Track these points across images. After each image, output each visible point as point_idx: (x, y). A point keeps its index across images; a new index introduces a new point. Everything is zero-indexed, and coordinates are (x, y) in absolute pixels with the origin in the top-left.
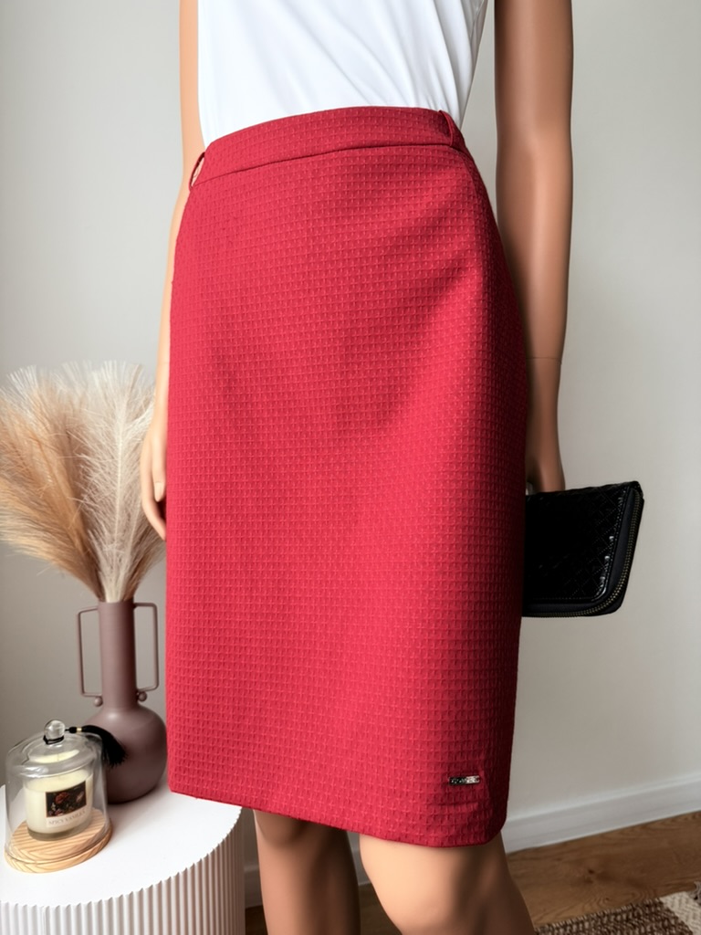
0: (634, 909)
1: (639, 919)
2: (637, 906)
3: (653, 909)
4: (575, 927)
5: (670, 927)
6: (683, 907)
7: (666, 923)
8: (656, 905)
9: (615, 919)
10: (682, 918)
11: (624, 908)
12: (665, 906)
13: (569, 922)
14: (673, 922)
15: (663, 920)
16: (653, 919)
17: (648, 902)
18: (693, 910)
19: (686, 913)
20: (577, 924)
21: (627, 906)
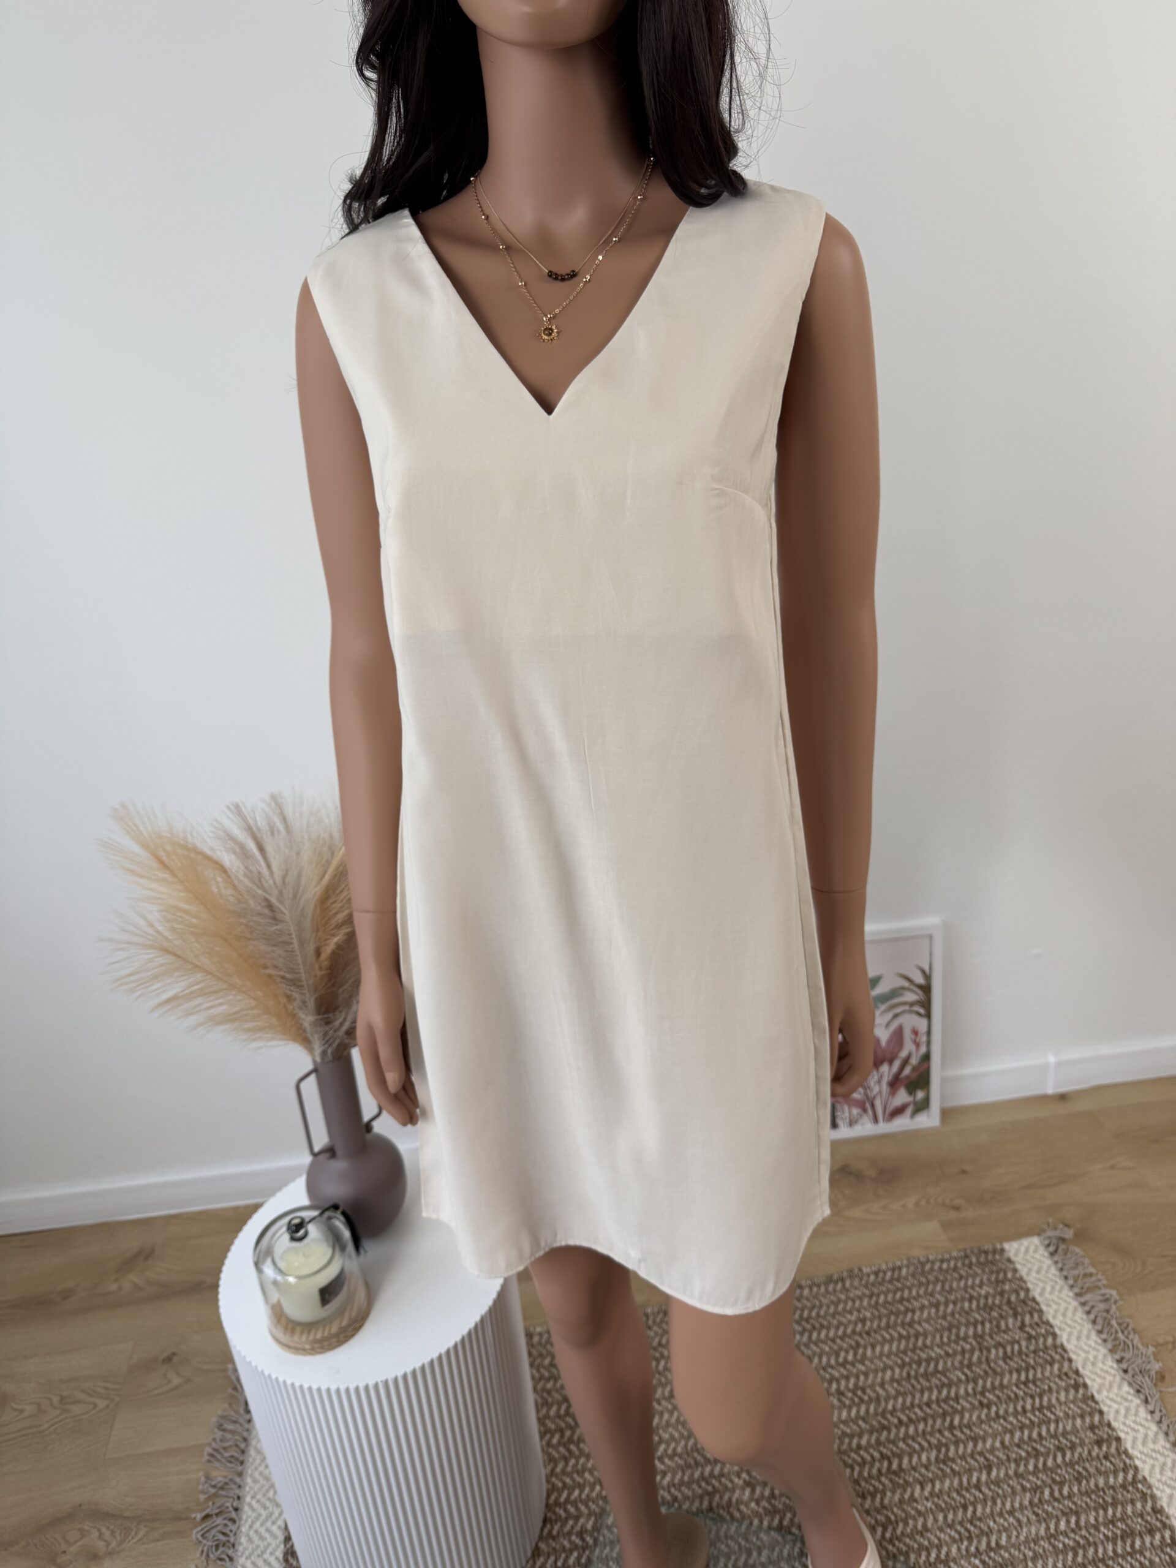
0: (967, 1256)
1: (970, 1266)
2: (972, 1252)
3: (990, 1257)
4: (889, 1274)
5: (1005, 1279)
6: (1029, 1257)
7: (1001, 1276)
8: (994, 1251)
9: (940, 1268)
10: (1023, 1272)
11: (955, 1254)
12: (1006, 1255)
13: (884, 1267)
14: (1010, 1275)
15: (998, 1272)
16: (987, 1270)
17: (986, 1247)
18: (1040, 1261)
19: (1029, 1266)
20: (893, 1270)
21: (959, 1251)
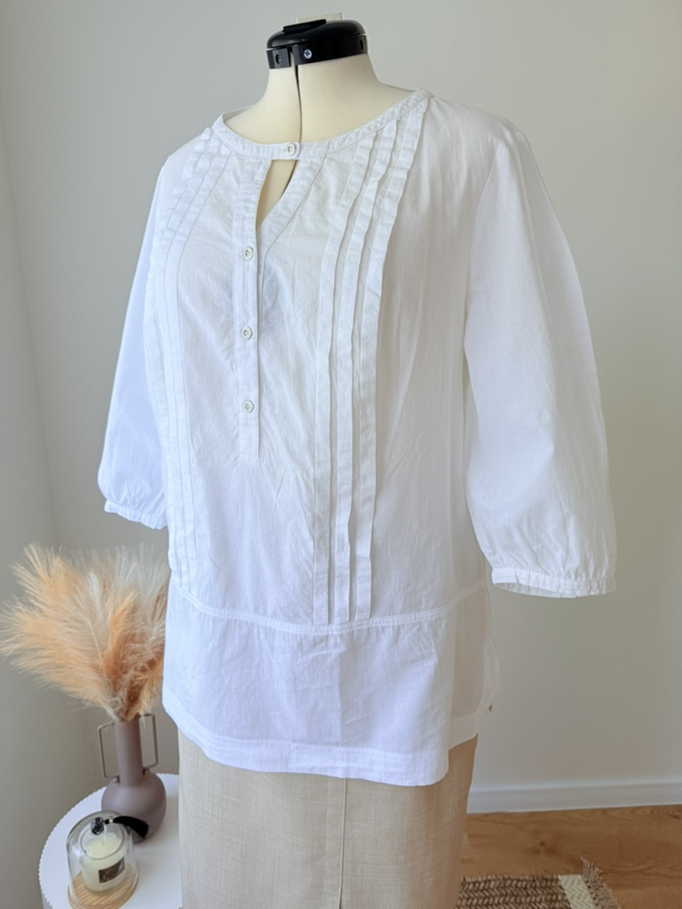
0: (534, 881)
1: (535, 889)
2: (538, 878)
3: (549, 884)
5: (557, 900)
6: (573, 887)
7: (554, 897)
8: (552, 880)
9: (516, 886)
10: (568, 897)
11: (527, 878)
12: (559, 883)
14: (560, 898)
15: (552, 895)
16: (546, 892)
18: (581, 891)
19: (573, 892)
20: (485, 883)
